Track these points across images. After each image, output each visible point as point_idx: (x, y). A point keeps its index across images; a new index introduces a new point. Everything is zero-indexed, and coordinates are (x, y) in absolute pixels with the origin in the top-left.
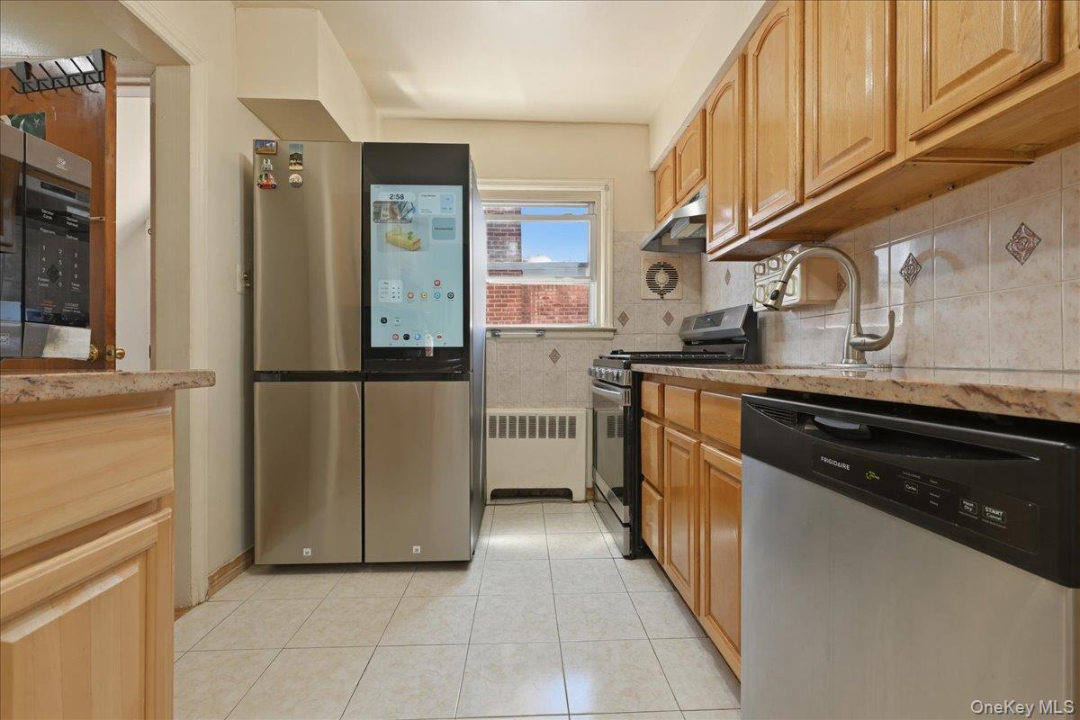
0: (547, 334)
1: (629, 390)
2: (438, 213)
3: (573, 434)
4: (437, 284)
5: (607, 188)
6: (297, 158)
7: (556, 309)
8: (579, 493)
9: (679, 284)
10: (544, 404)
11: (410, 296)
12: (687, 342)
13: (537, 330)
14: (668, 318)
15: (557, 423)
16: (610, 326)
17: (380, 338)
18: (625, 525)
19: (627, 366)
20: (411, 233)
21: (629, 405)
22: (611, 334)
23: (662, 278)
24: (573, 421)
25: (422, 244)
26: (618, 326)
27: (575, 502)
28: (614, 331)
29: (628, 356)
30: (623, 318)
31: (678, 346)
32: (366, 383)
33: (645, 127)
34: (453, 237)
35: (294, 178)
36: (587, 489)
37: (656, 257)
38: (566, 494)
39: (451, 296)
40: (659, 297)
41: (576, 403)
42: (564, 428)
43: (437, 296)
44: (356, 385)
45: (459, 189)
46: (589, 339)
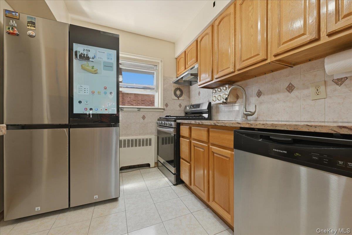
0: (141, 110)
1: (176, 129)
2: (105, 59)
3: (150, 144)
4: (105, 88)
5: (161, 61)
6: (32, 23)
7: (134, 102)
8: (152, 165)
9: (183, 95)
10: (140, 134)
11: (93, 93)
12: (186, 113)
13: (138, 108)
14: (180, 106)
15: (145, 141)
16: (162, 108)
17: (78, 109)
18: (174, 174)
19: (175, 121)
20: (93, 66)
21: (176, 134)
22: (163, 110)
23: (178, 93)
24: (150, 140)
25: (98, 71)
26: (165, 108)
27: (151, 168)
28: (164, 109)
29: (175, 117)
30: (167, 105)
31: (183, 115)
32: (71, 129)
34: (112, 70)
36: (155, 163)
37: (177, 86)
38: (148, 165)
39: (111, 93)
40: (177, 99)
41: (151, 133)
42: (148, 142)
43: (105, 93)
44: (66, 130)
45: (115, 51)
46: (156, 112)
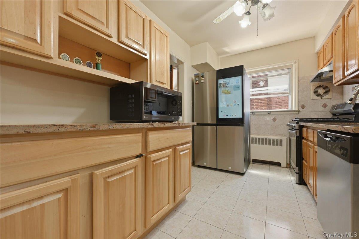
0: (271, 113)
1: (298, 130)
2: (235, 84)
3: (281, 145)
4: (235, 102)
5: (295, 63)
6: (203, 76)
8: (284, 164)
9: (330, 93)
10: (270, 135)
11: (228, 105)
12: (334, 115)
13: (268, 112)
14: (325, 106)
15: (275, 141)
16: (297, 109)
17: (221, 116)
18: (297, 173)
19: (297, 123)
20: (228, 90)
22: (298, 112)
23: (321, 91)
24: (281, 141)
25: (231, 92)
26: (301, 109)
27: (282, 167)
28: (299, 111)
29: (298, 120)
30: (303, 107)
31: (330, 116)
32: (217, 126)
33: (313, 38)
34: (239, 90)
35: (202, 81)
36: (287, 164)
37: (317, 84)
38: (279, 164)
39: (238, 105)
40: (320, 98)
41: (283, 135)
42: (279, 143)
43: (235, 105)
44: (215, 127)
45: (241, 77)
46: (288, 114)
